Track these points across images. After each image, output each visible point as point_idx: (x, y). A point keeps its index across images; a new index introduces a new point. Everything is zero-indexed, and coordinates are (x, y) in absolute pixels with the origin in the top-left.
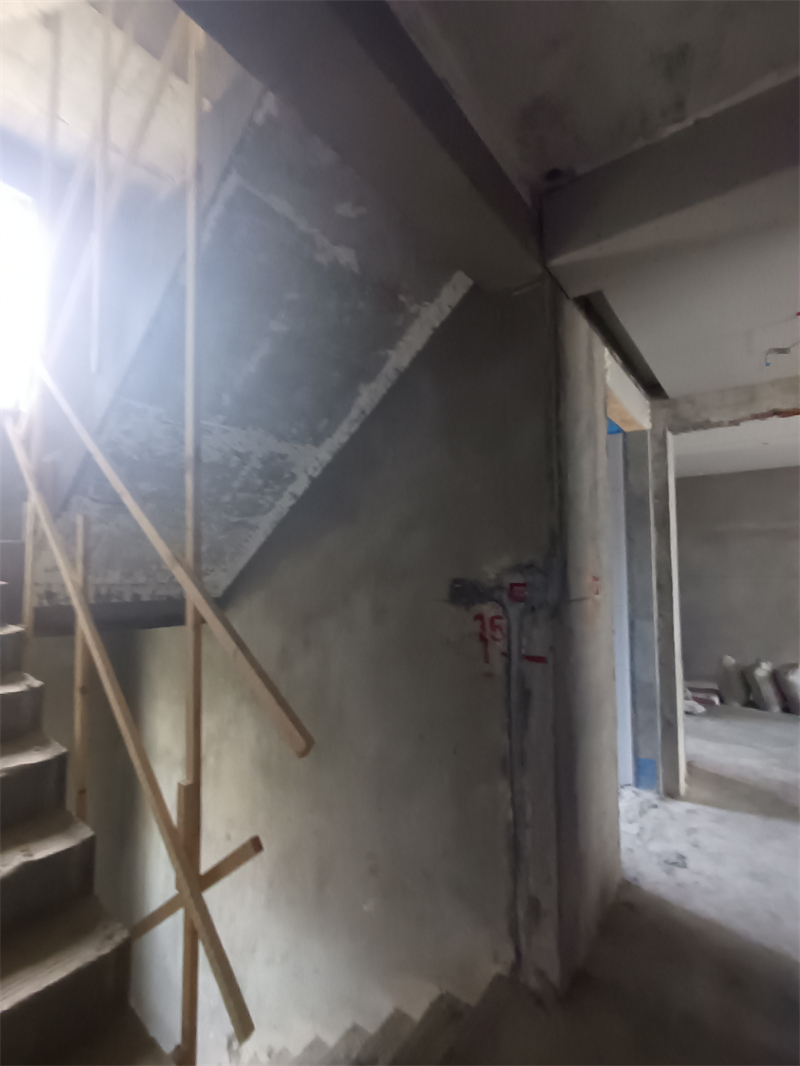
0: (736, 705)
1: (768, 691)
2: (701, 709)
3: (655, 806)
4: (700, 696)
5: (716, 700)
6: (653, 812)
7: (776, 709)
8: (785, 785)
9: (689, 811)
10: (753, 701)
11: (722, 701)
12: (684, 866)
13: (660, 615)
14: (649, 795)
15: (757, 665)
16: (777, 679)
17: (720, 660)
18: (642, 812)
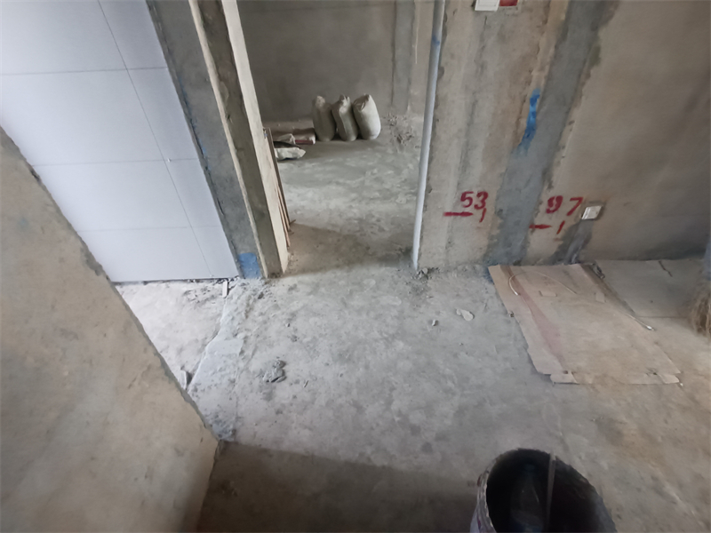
0: (327, 140)
1: (348, 125)
2: (301, 152)
3: (261, 296)
4: (302, 138)
5: (313, 139)
6: (259, 305)
7: (353, 138)
8: (360, 220)
9: (291, 289)
10: (338, 136)
11: (317, 139)
12: (284, 376)
13: (221, 78)
14: (255, 283)
15: (340, 103)
16: (354, 113)
17: (314, 102)
18: (249, 310)
